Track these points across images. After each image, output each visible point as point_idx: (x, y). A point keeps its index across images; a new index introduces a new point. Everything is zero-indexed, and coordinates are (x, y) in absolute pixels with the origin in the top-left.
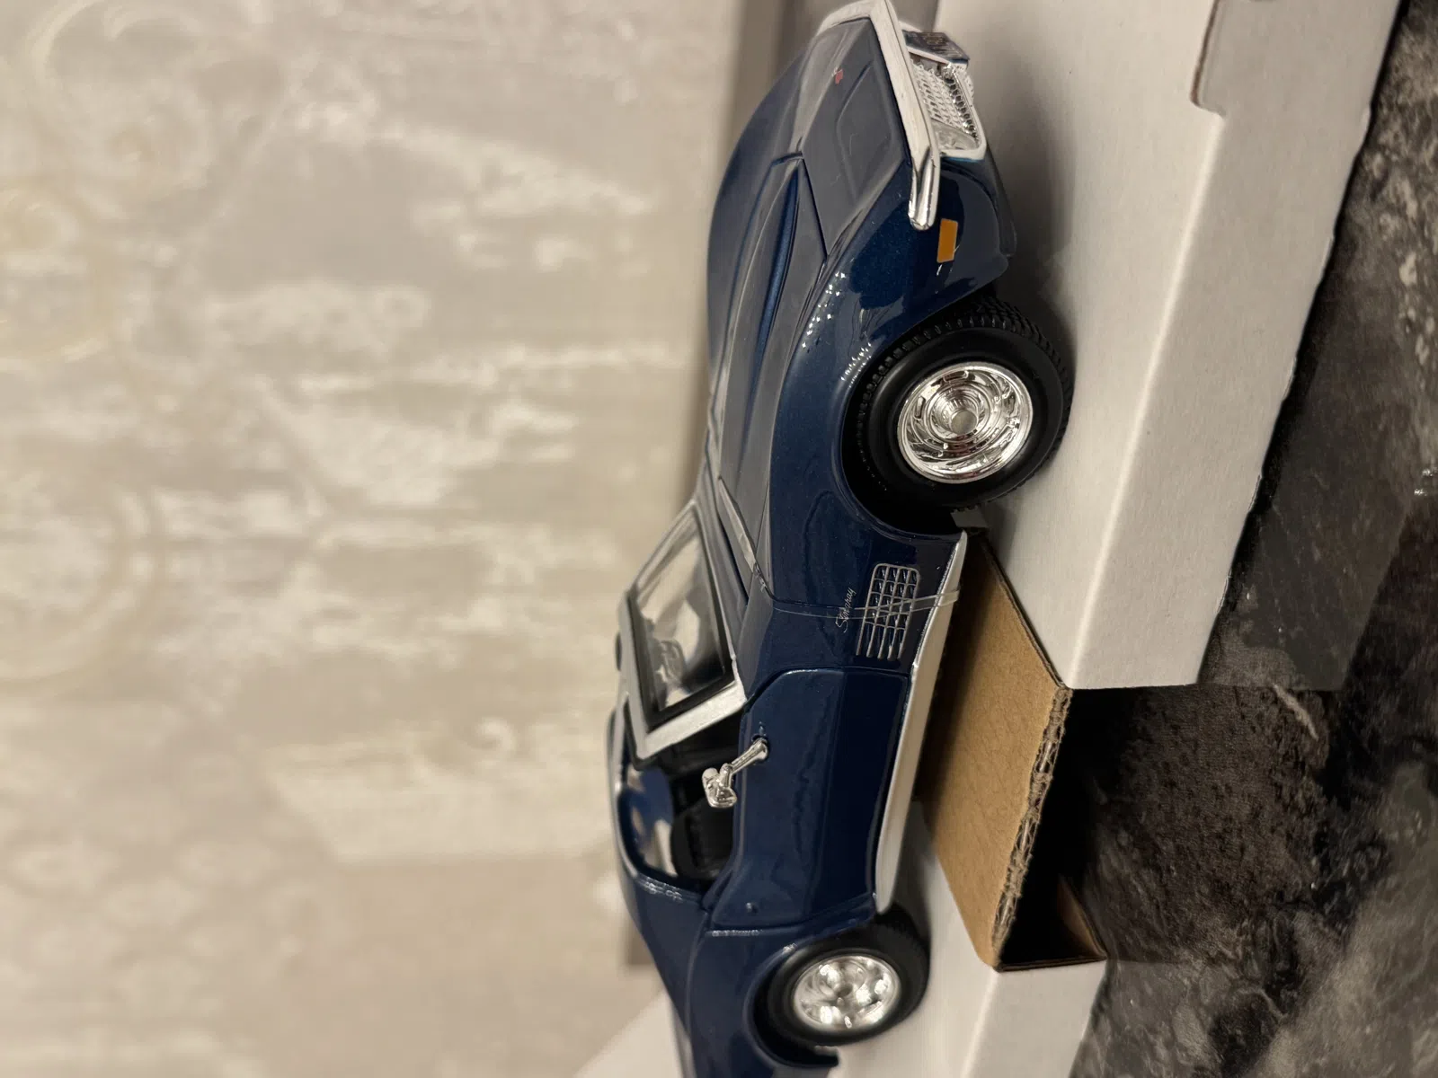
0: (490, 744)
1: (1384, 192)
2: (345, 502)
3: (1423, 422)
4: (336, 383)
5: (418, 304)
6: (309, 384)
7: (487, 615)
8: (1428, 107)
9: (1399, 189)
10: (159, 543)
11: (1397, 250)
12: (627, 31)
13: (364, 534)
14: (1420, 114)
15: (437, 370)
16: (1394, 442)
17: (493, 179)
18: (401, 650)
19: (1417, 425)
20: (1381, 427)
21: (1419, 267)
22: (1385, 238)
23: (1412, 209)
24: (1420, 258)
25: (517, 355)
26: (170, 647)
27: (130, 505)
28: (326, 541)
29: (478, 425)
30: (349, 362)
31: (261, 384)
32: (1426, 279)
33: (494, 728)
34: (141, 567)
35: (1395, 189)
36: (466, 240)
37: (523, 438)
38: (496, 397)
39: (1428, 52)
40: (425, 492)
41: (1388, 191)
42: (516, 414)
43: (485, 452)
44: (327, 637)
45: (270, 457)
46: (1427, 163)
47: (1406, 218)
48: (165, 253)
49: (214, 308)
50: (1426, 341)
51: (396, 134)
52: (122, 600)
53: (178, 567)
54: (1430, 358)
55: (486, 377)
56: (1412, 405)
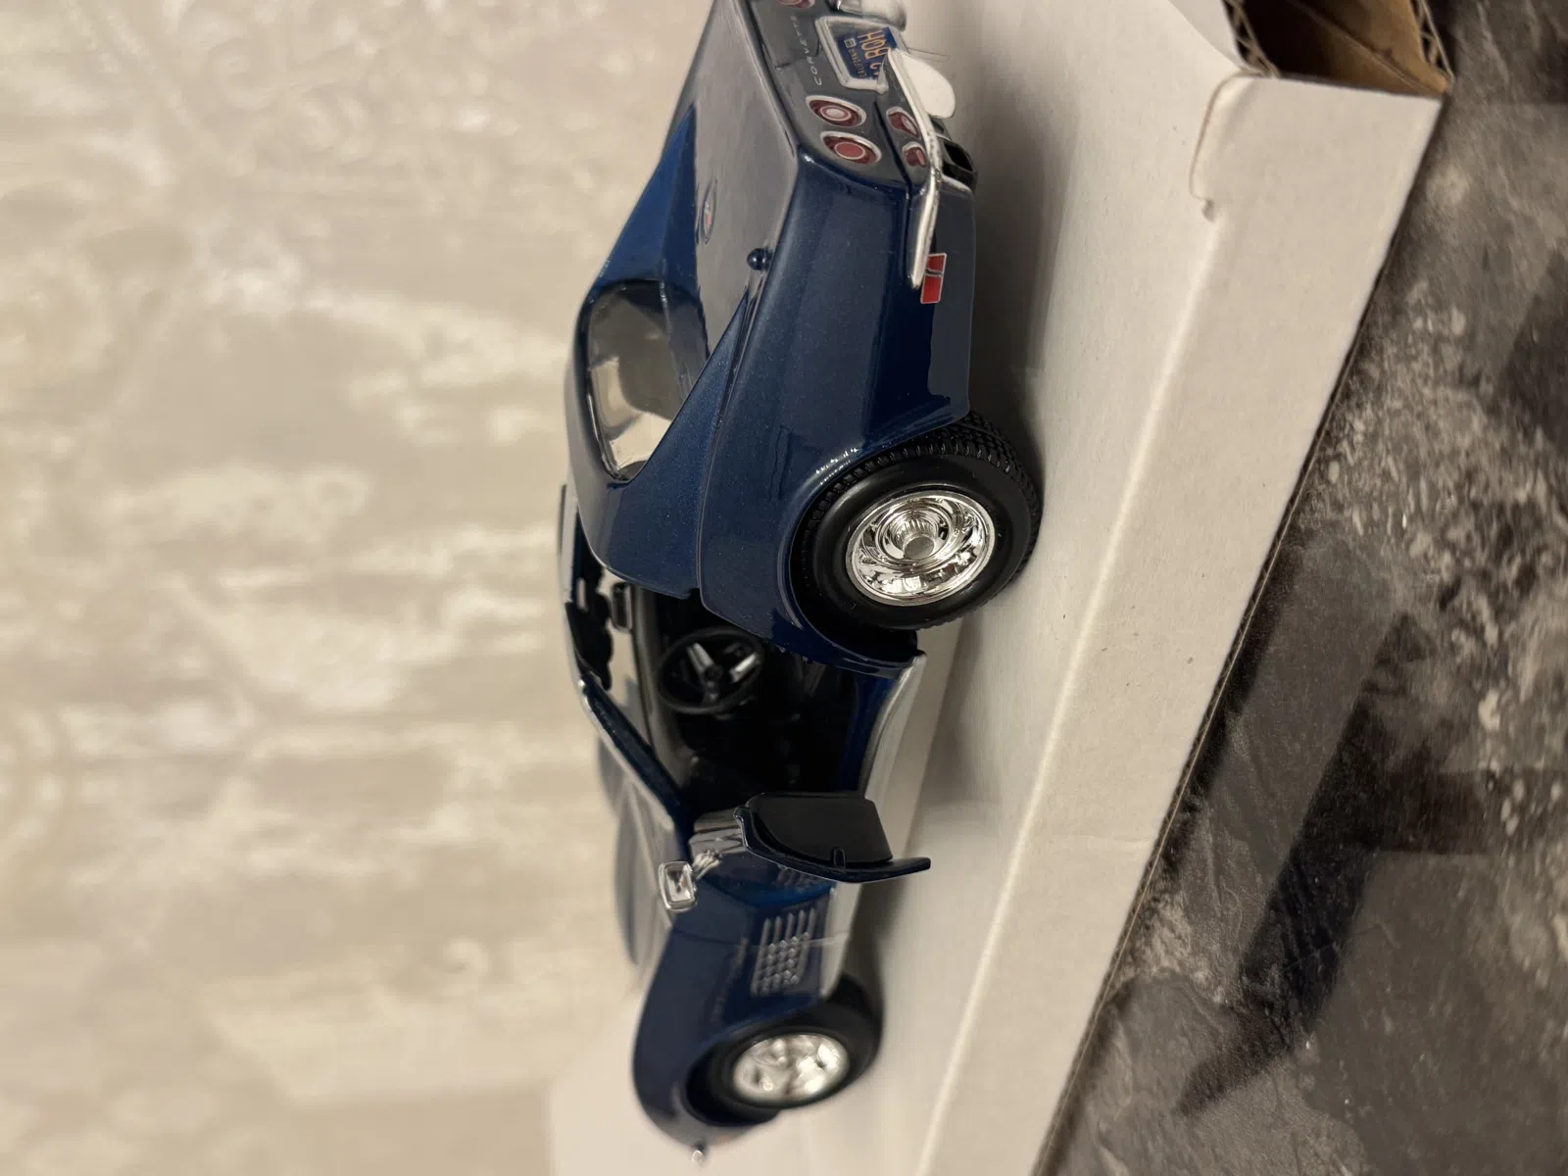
0: (459, 968)
1: (1456, 602)
2: (281, 710)
3: (1513, 909)
4: (265, 577)
5: (357, 486)
6: (234, 581)
7: (450, 825)
8: (1509, 513)
9: (1474, 607)
10: (69, 765)
11: (1474, 682)
12: (584, 181)
13: (305, 744)
14: (1498, 517)
15: (382, 558)
16: (1477, 920)
17: (437, 347)
18: (353, 869)
19: (1506, 908)
20: (1461, 894)
21: (1501, 709)
22: (1458, 660)
23: (1491, 634)
24: (1504, 700)
25: (474, 538)
26: (86, 877)
27: (32, 724)
28: (260, 753)
29: (431, 616)
30: (279, 554)
31: (177, 584)
32: (1511, 729)
33: (463, 949)
34: (49, 791)
35: (1470, 604)
36: (410, 415)
37: (485, 629)
38: (451, 584)
39: (1506, 444)
40: (375, 693)
41: (1460, 600)
42: (473, 603)
43: (440, 646)
44: (265, 860)
45: (191, 664)
46: (1510, 585)
47: (1484, 644)
48: (61, 444)
49: (119, 503)
50: (1513, 810)
51: (322, 302)
52: (28, 830)
53: (92, 789)
54: (1519, 829)
55: (437, 562)
56: (1498, 879)
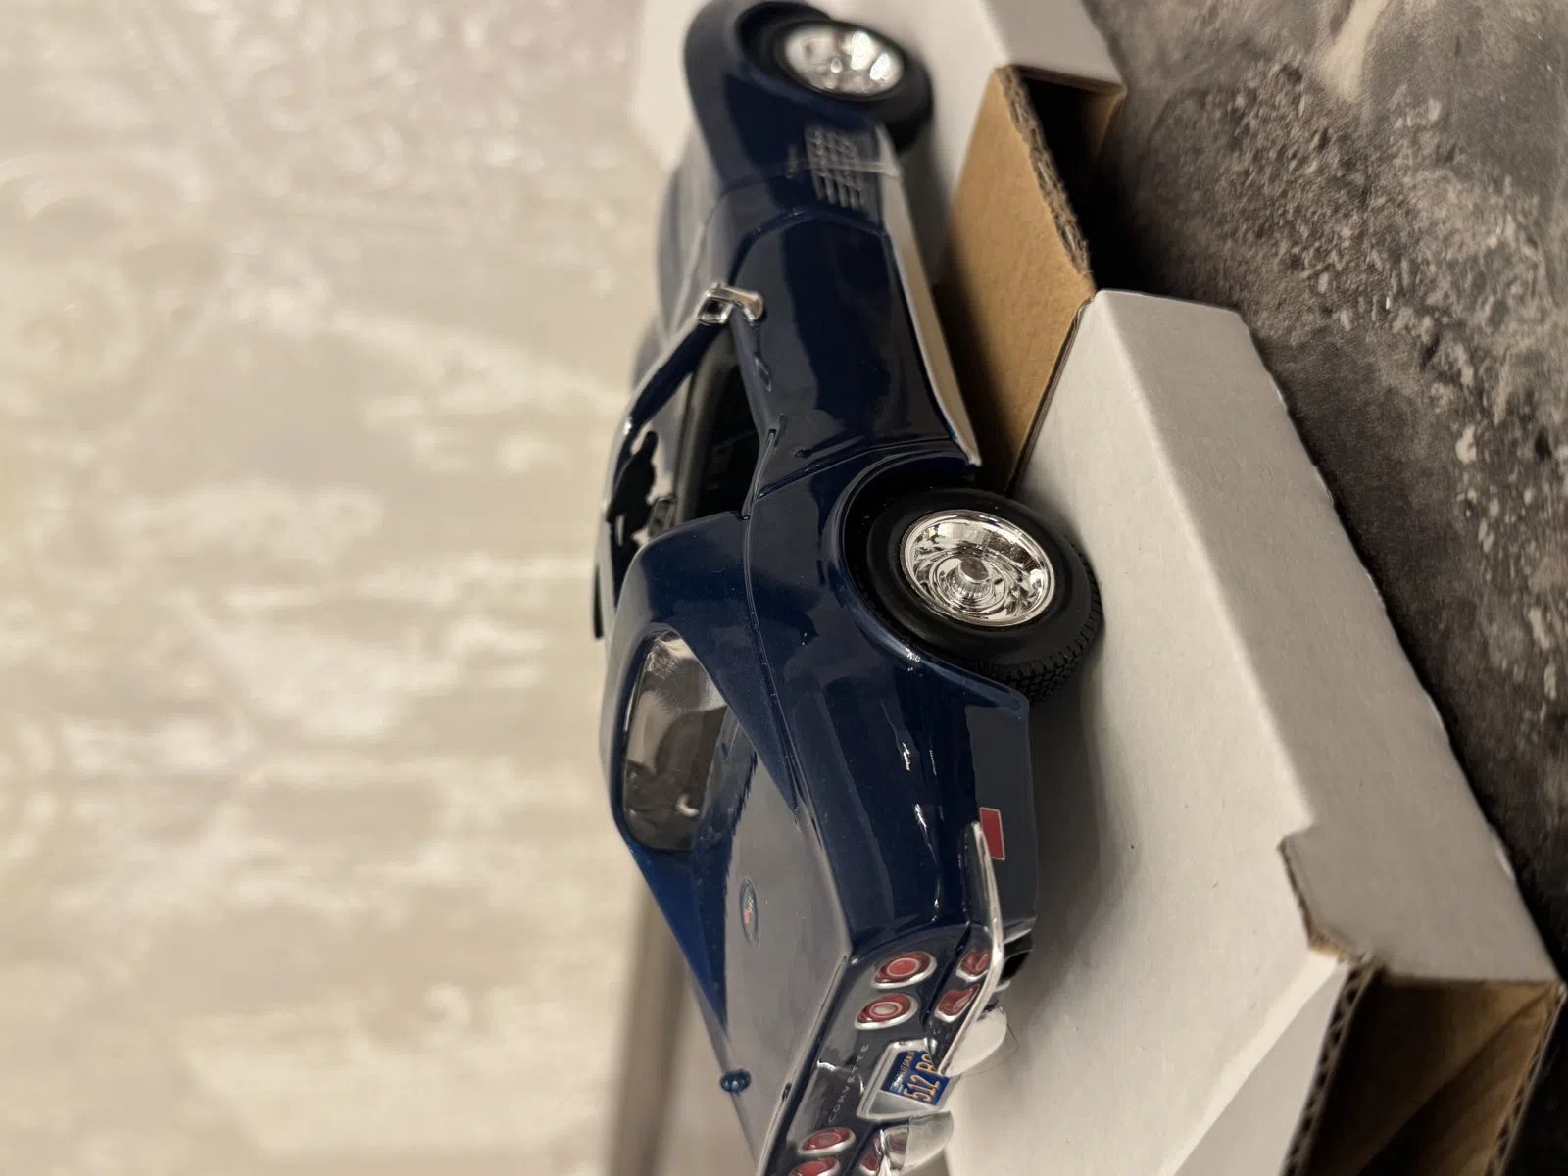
0: (438, 1017)
1: (1435, 359)
2: (279, 734)
3: (1491, 619)
4: (274, 597)
5: (367, 511)
6: (243, 599)
7: (438, 863)
8: (1482, 261)
9: (1452, 358)
10: (64, 781)
11: (1452, 425)
12: (604, 217)
13: (302, 771)
14: (1472, 269)
15: (389, 583)
16: (1458, 643)
17: (456, 373)
18: (337, 905)
19: (1484, 622)
20: (1441, 626)
21: (1478, 442)
22: (1438, 410)
23: (1468, 377)
24: (1479, 431)
25: (480, 566)
26: (75, 901)
27: (33, 738)
28: (255, 778)
29: (433, 646)
30: (286, 574)
31: (186, 600)
32: (1487, 455)
33: (447, 997)
34: (43, 808)
35: (1447, 355)
36: (425, 441)
37: (486, 659)
38: (452, 614)
39: (1478, 201)
40: (369, 720)
41: (1439, 357)
42: (475, 633)
43: (437, 676)
44: (253, 891)
45: (193, 682)
46: (1483, 325)
47: (1461, 387)
48: (82, 451)
49: (133, 516)
50: (1490, 526)
51: (346, 322)
52: (20, 847)
53: (86, 808)
54: (1495, 544)
55: (441, 590)
56: (1476, 600)
